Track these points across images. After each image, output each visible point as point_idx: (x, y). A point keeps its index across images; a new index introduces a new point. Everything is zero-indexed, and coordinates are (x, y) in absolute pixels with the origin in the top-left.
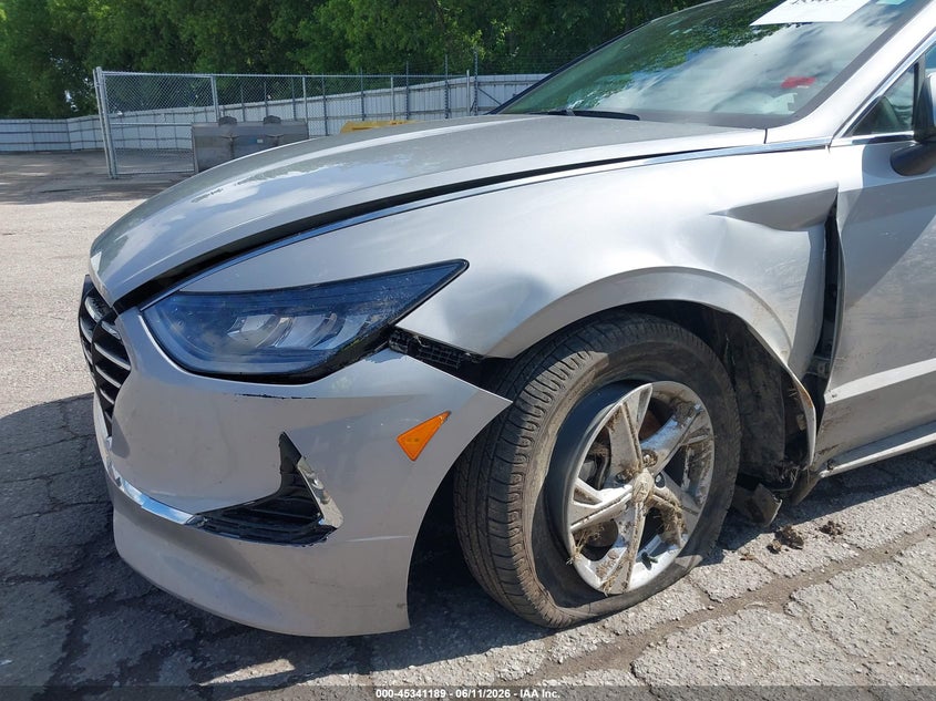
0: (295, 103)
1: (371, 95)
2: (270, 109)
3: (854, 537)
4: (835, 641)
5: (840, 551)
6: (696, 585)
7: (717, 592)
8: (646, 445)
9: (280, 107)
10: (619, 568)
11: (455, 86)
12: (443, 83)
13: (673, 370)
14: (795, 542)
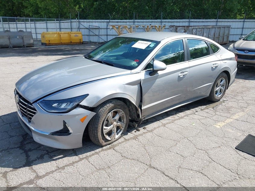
0: (25, 23)
1: (49, 23)
2: (18, 25)
3: (147, 129)
4: (141, 143)
5: (145, 131)
6: (124, 138)
7: (126, 138)
8: (114, 118)
9: (20, 24)
10: (113, 136)
11: (73, 22)
12: (70, 21)
13: (119, 107)
14: (139, 130)
